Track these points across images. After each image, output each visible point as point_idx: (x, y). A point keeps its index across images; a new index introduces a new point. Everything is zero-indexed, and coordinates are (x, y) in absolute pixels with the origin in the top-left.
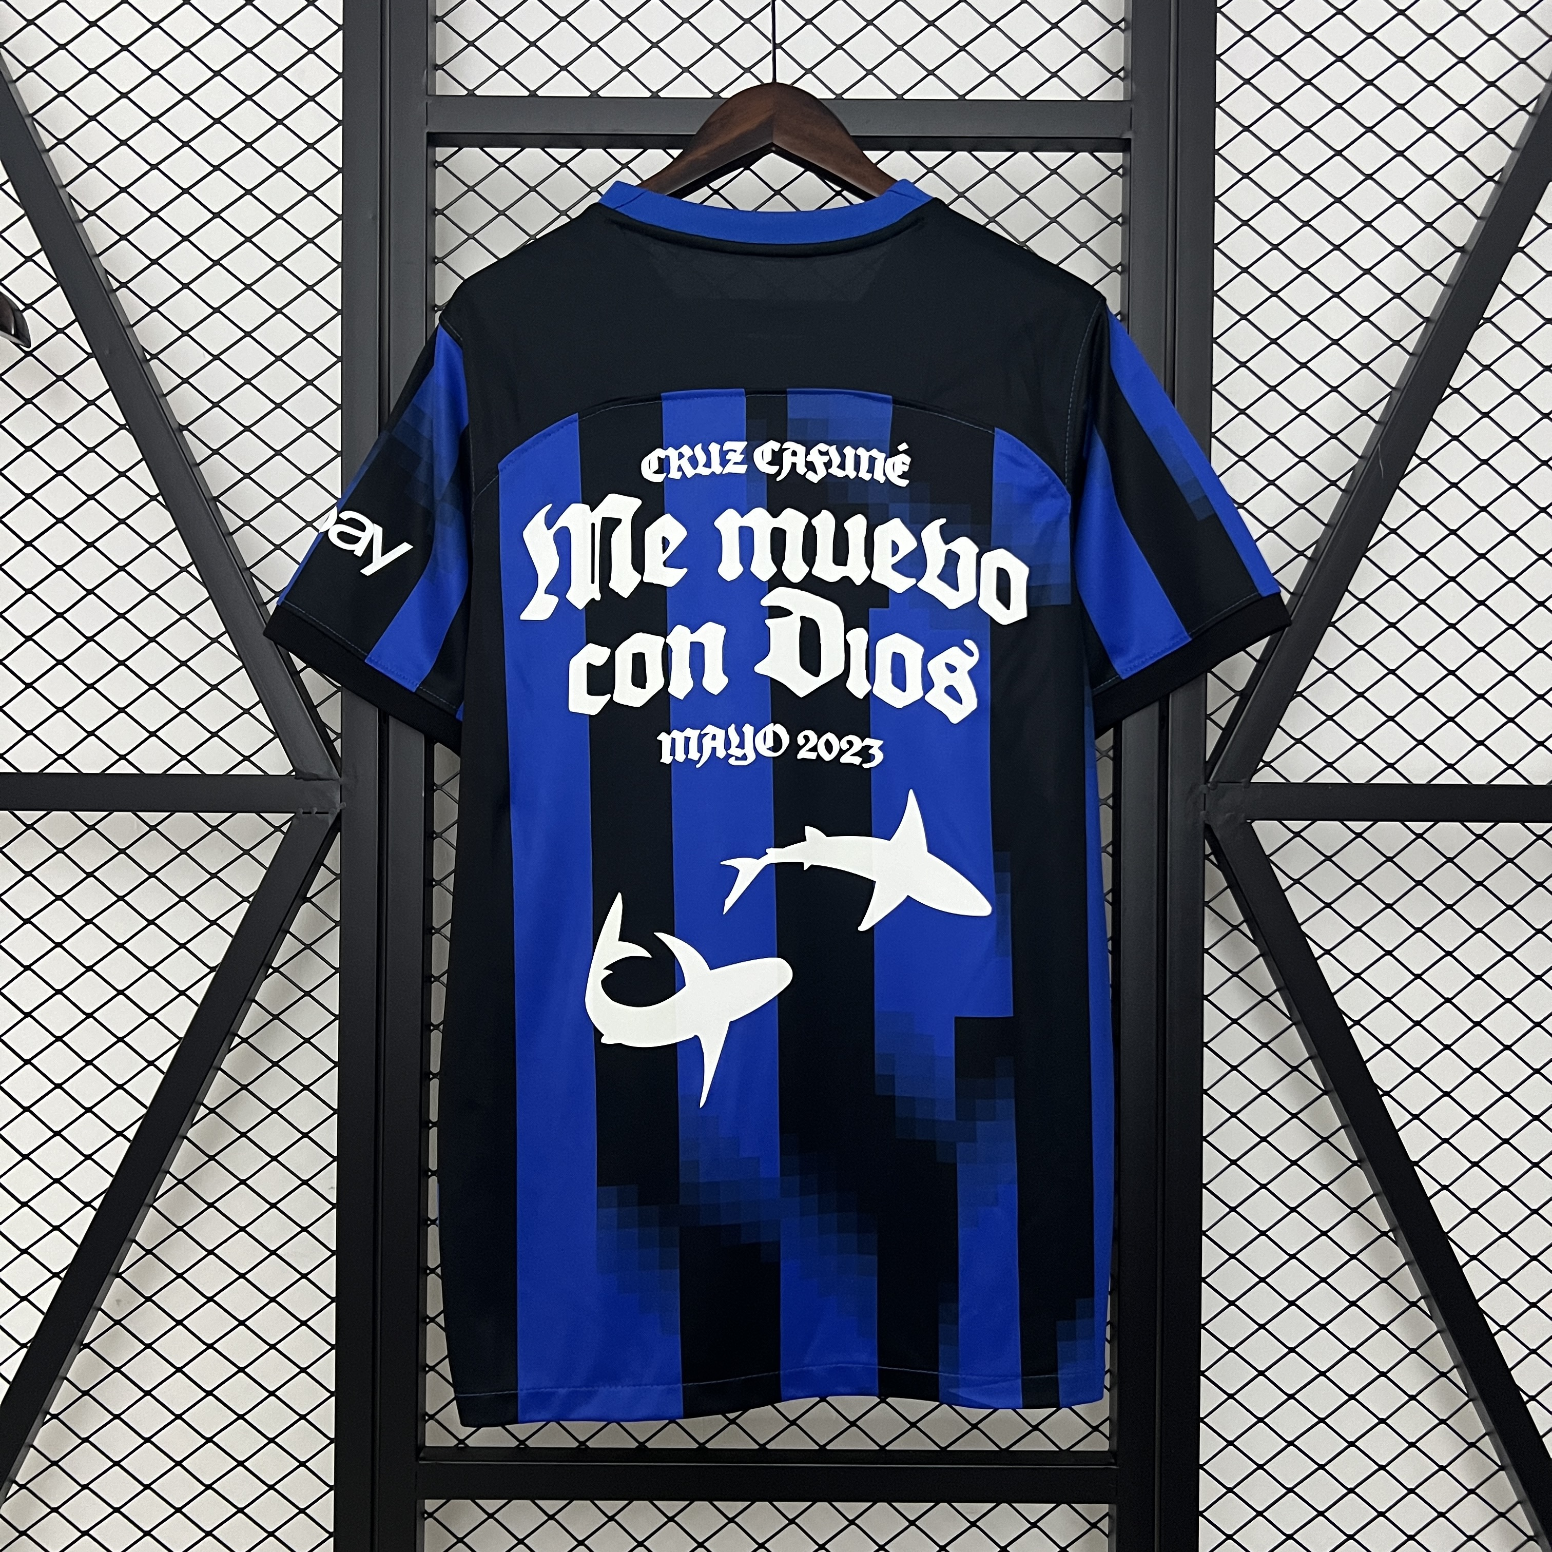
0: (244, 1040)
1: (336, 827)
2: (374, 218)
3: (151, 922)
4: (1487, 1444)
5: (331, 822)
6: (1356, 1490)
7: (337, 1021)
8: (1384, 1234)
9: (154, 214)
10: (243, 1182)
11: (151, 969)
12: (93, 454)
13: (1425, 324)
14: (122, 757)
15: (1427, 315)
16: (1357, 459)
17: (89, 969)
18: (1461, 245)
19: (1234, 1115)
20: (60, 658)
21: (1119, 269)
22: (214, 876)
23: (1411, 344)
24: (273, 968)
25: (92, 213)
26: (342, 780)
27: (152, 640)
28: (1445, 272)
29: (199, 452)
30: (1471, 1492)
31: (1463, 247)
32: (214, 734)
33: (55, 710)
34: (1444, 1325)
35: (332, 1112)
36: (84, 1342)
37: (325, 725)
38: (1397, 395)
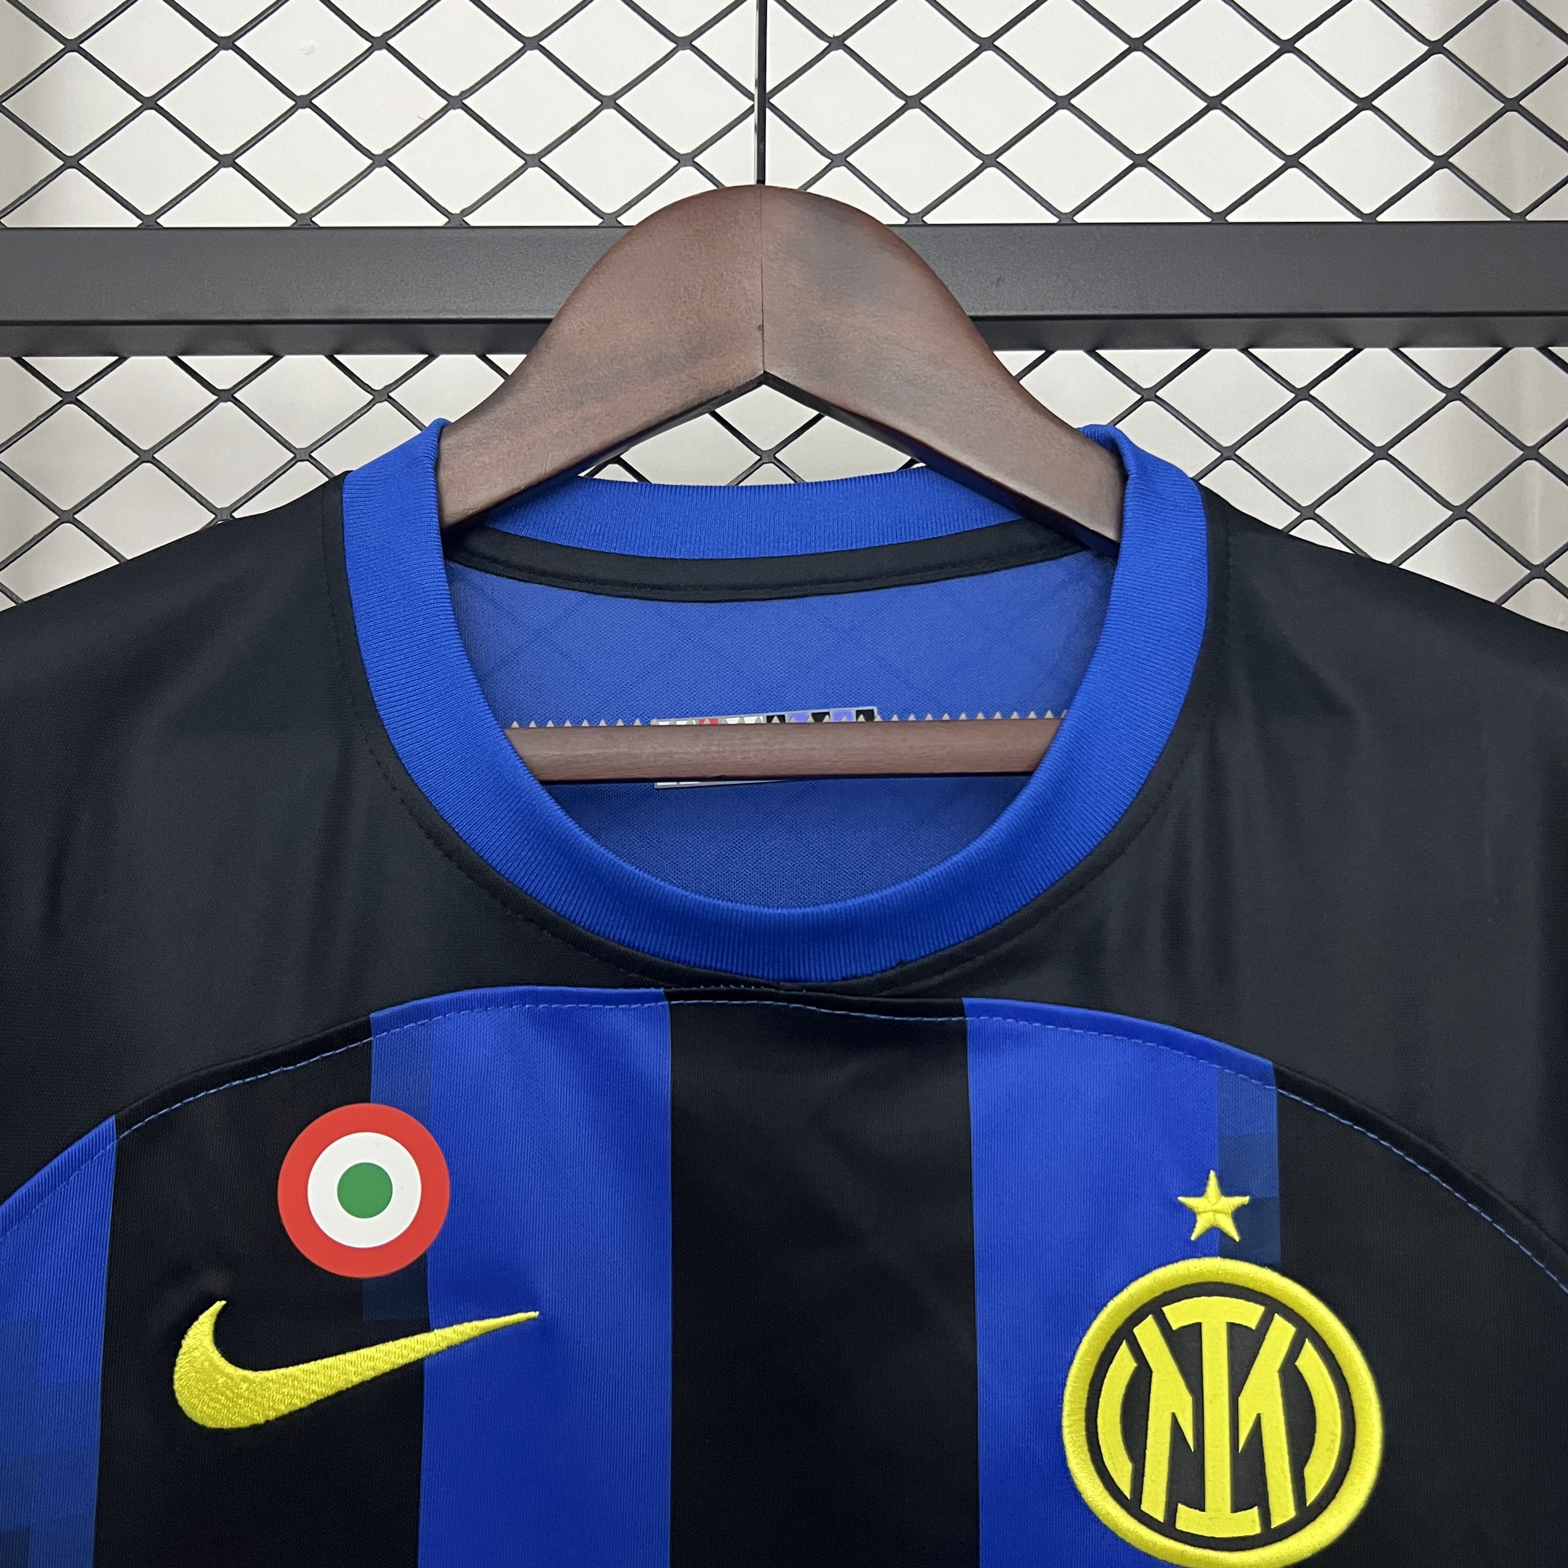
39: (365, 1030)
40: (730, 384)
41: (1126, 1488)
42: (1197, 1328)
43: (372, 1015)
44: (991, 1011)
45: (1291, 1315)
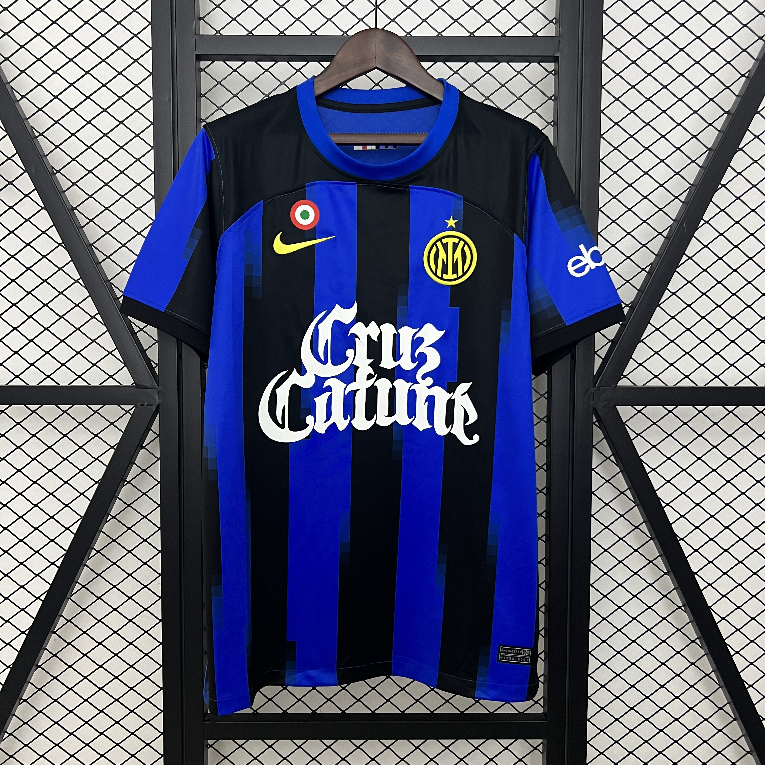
0: (114, 517)
1: (157, 411)
2: (170, 99)
3: (65, 459)
4: (728, 708)
5: (154, 410)
6: (664, 731)
7: (160, 507)
8: (680, 607)
9: (56, 97)
10: (115, 587)
11: (66, 482)
12: (28, 222)
13: (708, 151)
14: (48, 377)
15: (709, 146)
16: (673, 221)
17: (35, 482)
18: (727, 110)
19: (606, 550)
20: (15, 326)
21: (552, 123)
22: (96, 436)
23: (701, 162)
24: (127, 481)
25: (23, 97)
26: (158, 388)
27: (61, 317)
28: (719, 125)
29: (83, 221)
30: (720, 731)
31: (729, 111)
32: (94, 365)
33: (13, 353)
34: (708, 651)
35: (158, 552)
36: (38, 665)
37: (150, 360)
38: (694, 188)
39: (304, 187)
40: (369, 69)
41: (434, 271)
42: (447, 243)
43: (306, 184)
44: (414, 188)
45: (464, 240)
